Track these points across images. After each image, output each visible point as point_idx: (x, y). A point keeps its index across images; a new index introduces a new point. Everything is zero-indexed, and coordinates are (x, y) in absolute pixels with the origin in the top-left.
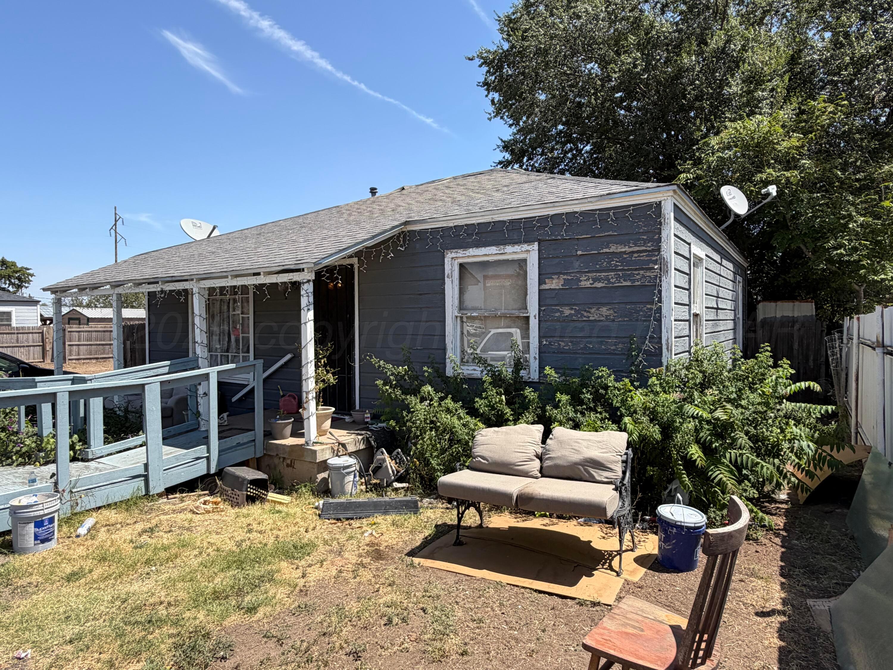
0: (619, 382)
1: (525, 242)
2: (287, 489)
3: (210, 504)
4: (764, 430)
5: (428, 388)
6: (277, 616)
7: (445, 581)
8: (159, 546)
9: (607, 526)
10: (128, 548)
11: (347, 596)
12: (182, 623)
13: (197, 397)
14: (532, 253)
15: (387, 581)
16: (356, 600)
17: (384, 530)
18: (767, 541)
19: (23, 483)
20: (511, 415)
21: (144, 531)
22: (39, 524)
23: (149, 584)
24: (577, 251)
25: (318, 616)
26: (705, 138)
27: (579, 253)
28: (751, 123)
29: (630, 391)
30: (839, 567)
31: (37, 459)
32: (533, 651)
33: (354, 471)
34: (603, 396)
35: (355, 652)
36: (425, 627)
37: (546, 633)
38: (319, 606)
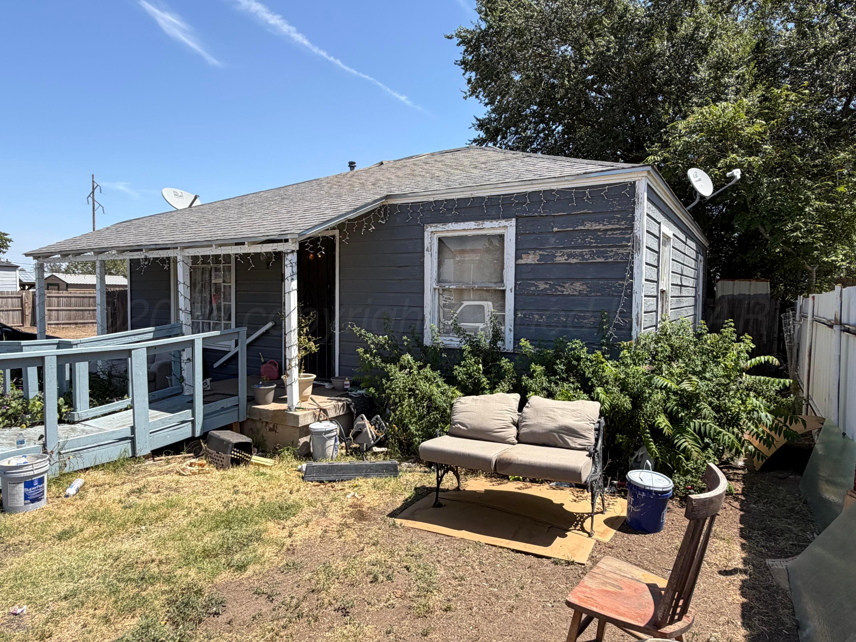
0: (592, 354)
1: (504, 218)
2: (269, 452)
3: (196, 466)
4: (727, 401)
5: (408, 357)
6: (267, 574)
7: (426, 540)
8: (148, 506)
9: (578, 489)
10: (117, 508)
11: (333, 554)
12: (175, 580)
13: (181, 363)
14: (510, 229)
15: (371, 541)
16: (342, 559)
17: (366, 492)
18: (727, 505)
19: (10, 444)
20: (488, 384)
21: (133, 492)
22: (29, 484)
23: (139, 543)
24: (553, 228)
25: (306, 574)
26: (672, 122)
27: (555, 229)
28: (717, 109)
29: (602, 363)
30: (794, 529)
31: (23, 421)
32: (513, 607)
33: (335, 436)
34: (575, 367)
35: (344, 608)
36: (410, 585)
37: (524, 590)
38: (307, 564)
